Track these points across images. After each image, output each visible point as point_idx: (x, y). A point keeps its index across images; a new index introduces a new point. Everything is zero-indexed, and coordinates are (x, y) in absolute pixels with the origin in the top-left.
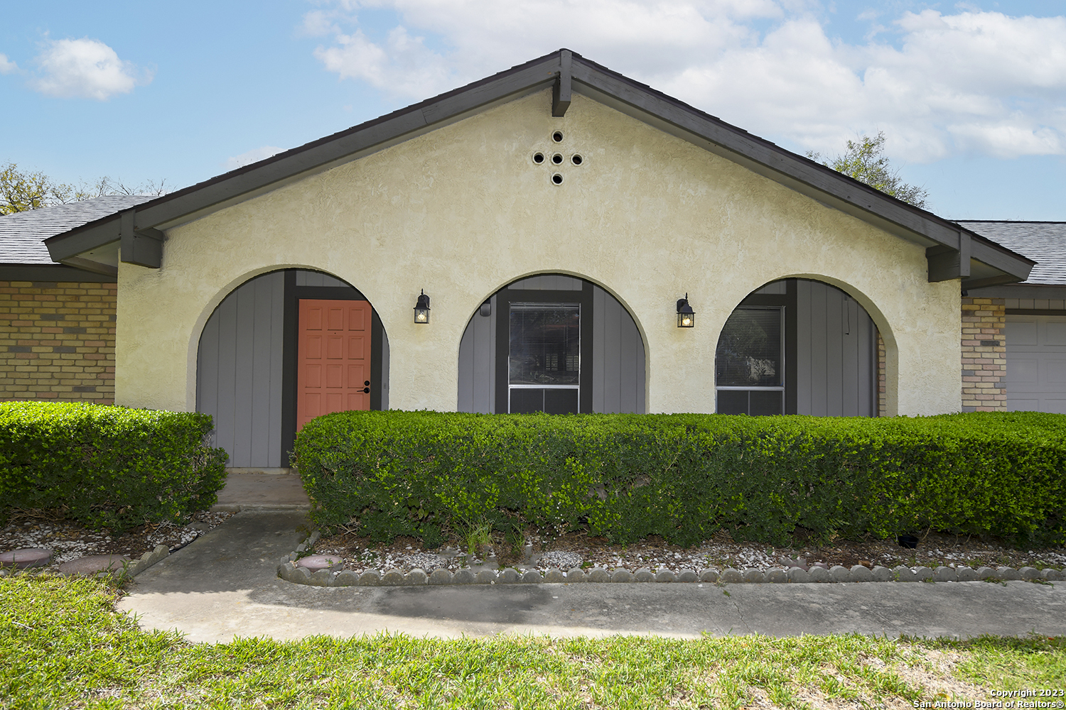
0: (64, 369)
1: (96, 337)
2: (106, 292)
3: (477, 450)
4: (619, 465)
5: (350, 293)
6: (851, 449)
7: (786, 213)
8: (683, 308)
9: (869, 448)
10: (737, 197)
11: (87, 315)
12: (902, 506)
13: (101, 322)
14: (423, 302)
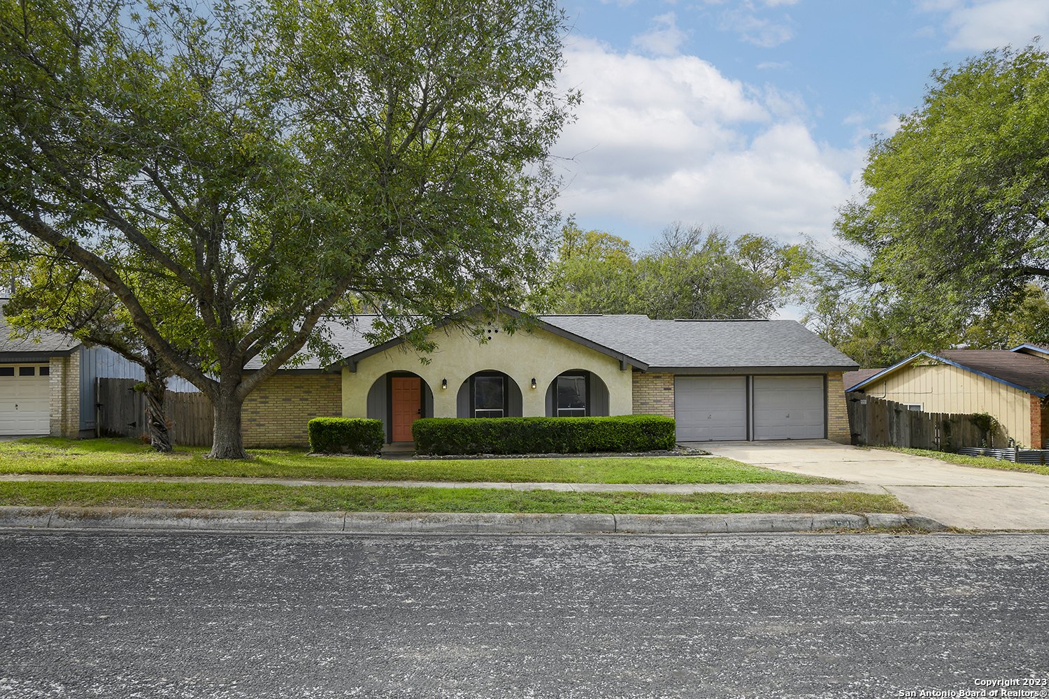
3: (465, 427)
5: (414, 376)
8: (534, 382)
12: (584, 441)
14: (445, 382)
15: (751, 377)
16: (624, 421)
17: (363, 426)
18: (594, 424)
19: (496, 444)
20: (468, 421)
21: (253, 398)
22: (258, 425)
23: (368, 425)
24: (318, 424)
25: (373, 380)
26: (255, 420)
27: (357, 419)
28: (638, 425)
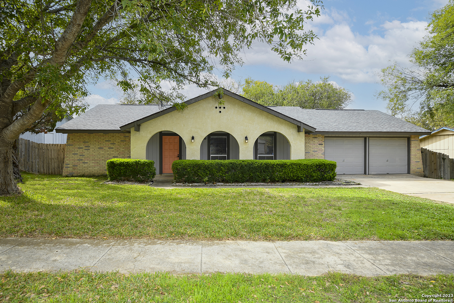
0: (111, 152)
1: (118, 145)
2: (120, 135)
3: (205, 165)
4: (230, 168)
5: (175, 134)
6: (271, 165)
7: (268, 118)
8: (246, 138)
9: (274, 164)
10: (258, 115)
11: (115, 140)
12: (280, 175)
13: (119, 142)
14: (193, 138)
15: (367, 138)
16: (305, 163)
17: (141, 165)
18: (286, 164)
19: (225, 176)
20: (207, 162)
21: (81, 147)
22: (83, 163)
23: (144, 164)
24: (112, 163)
25: (149, 136)
26: (82, 160)
27: (137, 160)
28: (314, 165)
